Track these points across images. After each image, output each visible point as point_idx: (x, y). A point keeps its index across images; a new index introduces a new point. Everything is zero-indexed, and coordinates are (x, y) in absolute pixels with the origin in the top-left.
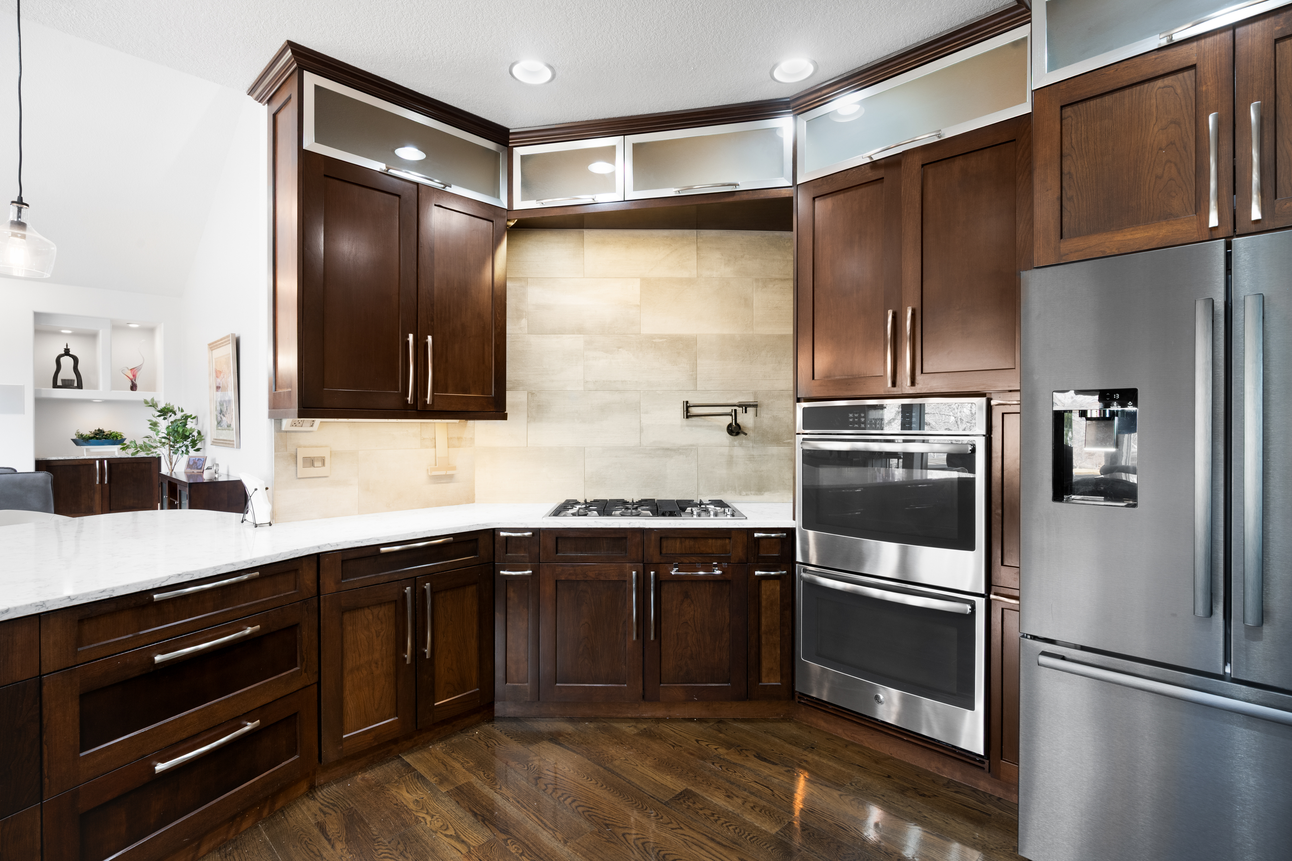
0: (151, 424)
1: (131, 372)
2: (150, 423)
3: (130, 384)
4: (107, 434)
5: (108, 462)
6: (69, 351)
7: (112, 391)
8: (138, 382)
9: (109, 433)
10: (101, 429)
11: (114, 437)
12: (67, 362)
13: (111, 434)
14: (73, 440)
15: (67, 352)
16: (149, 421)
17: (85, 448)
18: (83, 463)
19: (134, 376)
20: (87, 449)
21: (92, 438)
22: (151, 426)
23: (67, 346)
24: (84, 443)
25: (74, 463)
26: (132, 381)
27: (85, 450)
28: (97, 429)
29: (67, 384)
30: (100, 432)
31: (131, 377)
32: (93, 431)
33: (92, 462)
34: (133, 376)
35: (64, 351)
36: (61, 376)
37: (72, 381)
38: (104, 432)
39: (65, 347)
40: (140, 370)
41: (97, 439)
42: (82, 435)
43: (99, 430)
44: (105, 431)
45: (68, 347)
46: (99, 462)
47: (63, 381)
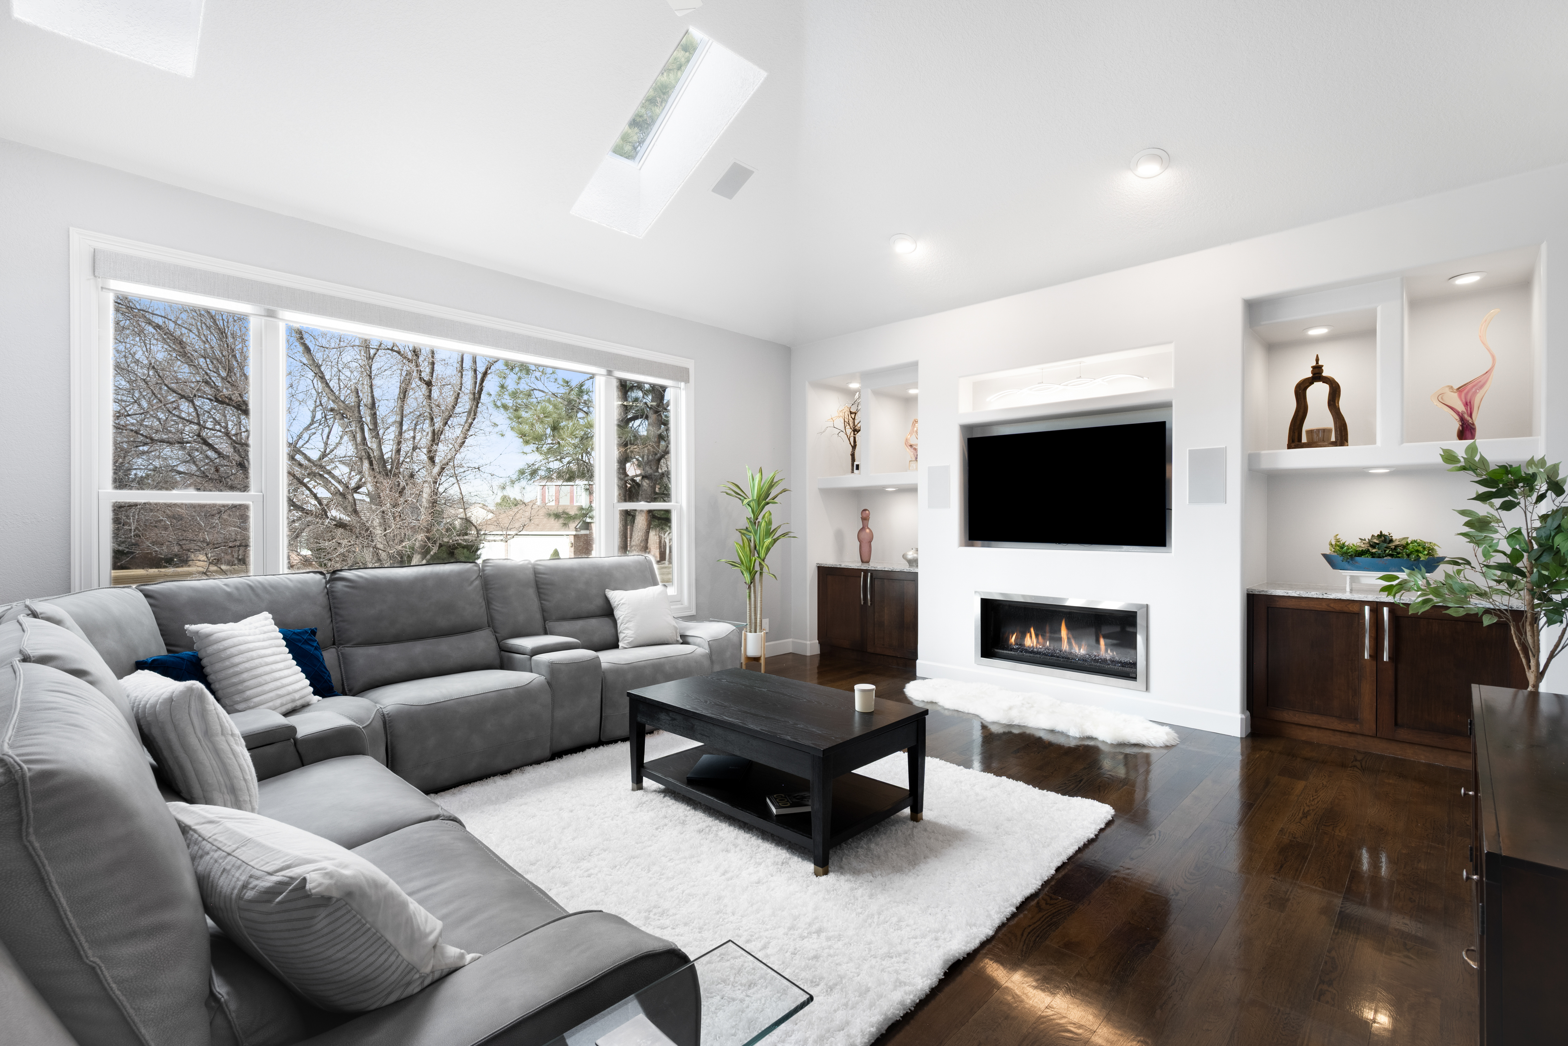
0: (1467, 524)
1: (1460, 397)
2: (1467, 519)
3: (1456, 425)
4: (1396, 546)
5: (1390, 612)
6: (1322, 371)
7: (1405, 445)
8: (1478, 420)
9: (1404, 542)
10: (1385, 532)
11: (1411, 553)
12: (1318, 393)
13: (1405, 546)
14: (1325, 556)
15: (1317, 374)
16: (1463, 513)
17: (1348, 574)
18: (1338, 607)
19: (1468, 404)
20: (1352, 577)
21: (1361, 553)
22: (1466, 529)
23: (1317, 360)
24: (1345, 564)
25: (1318, 607)
26: (1462, 419)
27: (1348, 578)
28: (1377, 533)
29: (1318, 439)
30: (1384, 539)
31: (1461, 408)
32: (1368, 537)
33: (1355, 609)
34: (1466, 404)
35: (1312, 372)
36: (1308, 425)
37: (1326, 431)
38: (1391, 541)
39: (1314, 364)
40: (1482, 387)
41: (1373, 555)
42: (1342, 547)
43: (1381, 535)
44: (1394, 538)
45: (1320, 363)
46: (1371, 610)
47: (1310, 432)
